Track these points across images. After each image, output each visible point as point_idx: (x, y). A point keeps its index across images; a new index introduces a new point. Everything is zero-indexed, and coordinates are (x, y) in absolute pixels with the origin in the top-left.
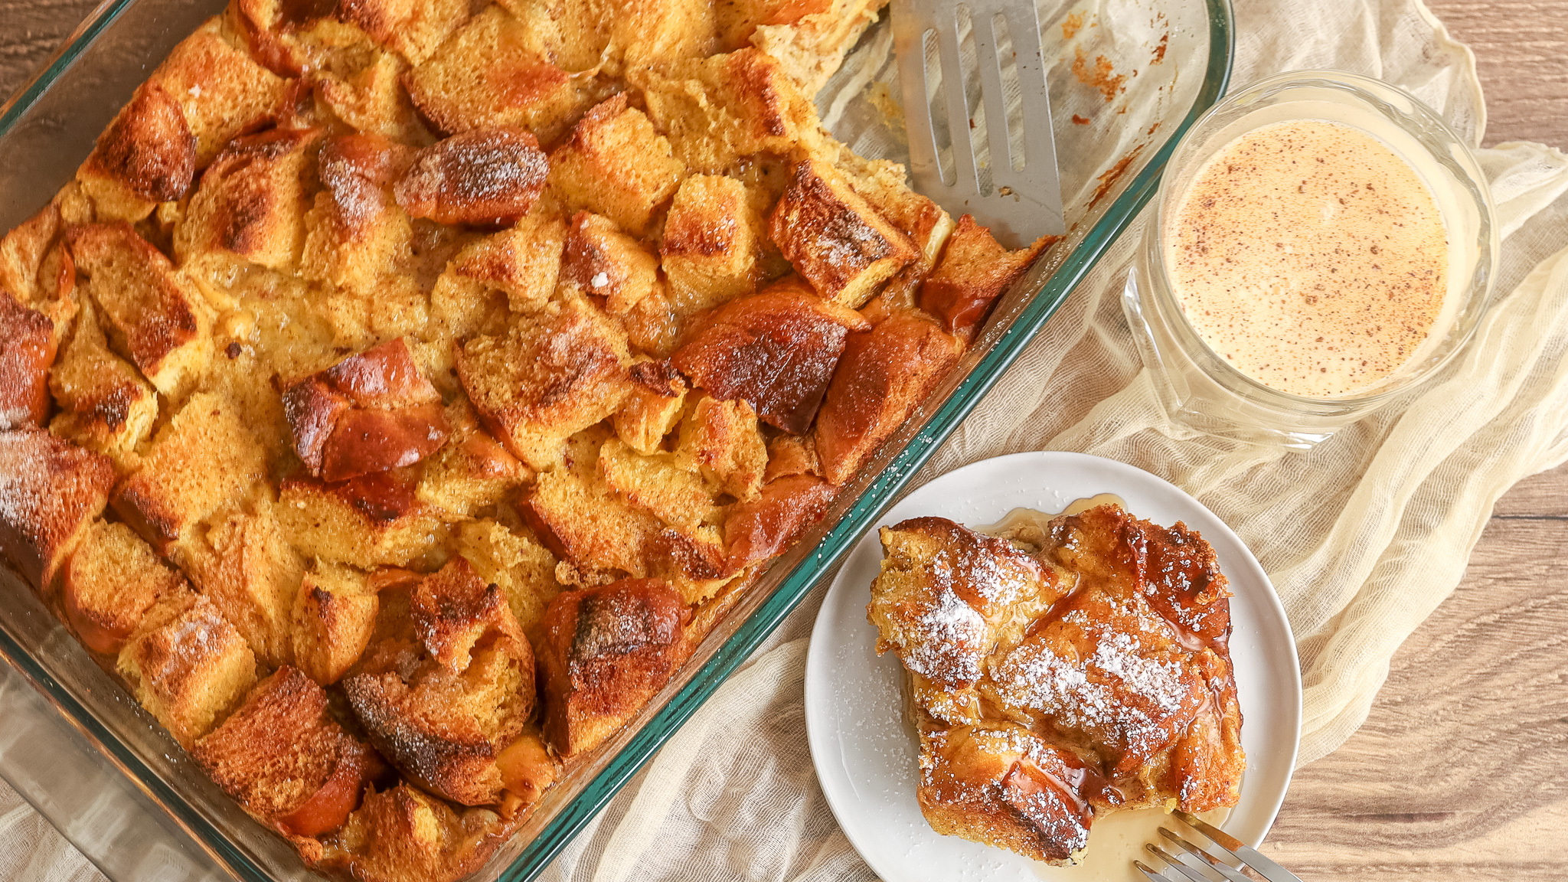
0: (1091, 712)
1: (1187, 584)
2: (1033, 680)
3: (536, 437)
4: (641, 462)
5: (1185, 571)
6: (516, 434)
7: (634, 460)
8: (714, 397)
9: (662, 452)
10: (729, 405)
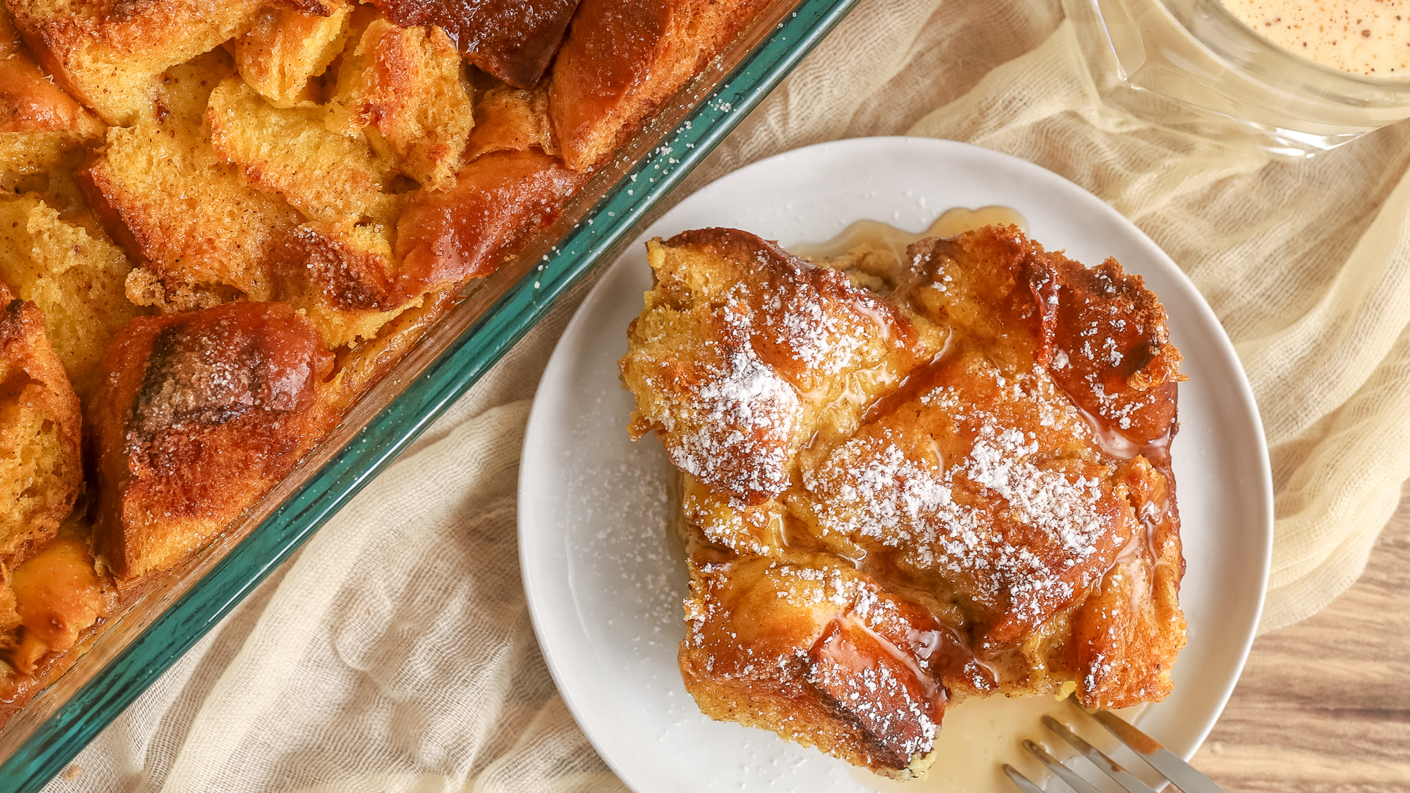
0: (956, 549)
1: (1117, 357)
2: (869, 494)
3: (106, 70)
4: (274, 118)
5: (1116, 336)
6: (72, 61)
7: (262, 113)
8: (391, 20)
9: (306, 103)
10: (414, 34)
